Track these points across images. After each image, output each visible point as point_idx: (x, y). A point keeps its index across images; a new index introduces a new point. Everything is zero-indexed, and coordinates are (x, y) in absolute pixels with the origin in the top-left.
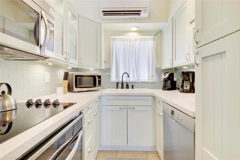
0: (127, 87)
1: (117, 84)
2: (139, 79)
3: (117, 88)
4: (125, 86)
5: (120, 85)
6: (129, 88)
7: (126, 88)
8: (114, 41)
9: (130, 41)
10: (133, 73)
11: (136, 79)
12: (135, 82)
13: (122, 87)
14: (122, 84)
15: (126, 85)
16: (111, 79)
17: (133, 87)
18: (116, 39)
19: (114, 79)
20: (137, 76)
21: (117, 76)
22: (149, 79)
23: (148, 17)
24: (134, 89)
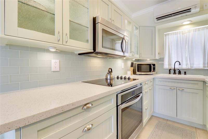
0: (180, 73)
1: (170, 70)
2: (193, 67)
3: (170, 73)
4: (177, 72)
5: (172, 71)
6: (181, 74)
7: (178, 74)
8: (167, 37)
9: (183, 34)
10: (187, 61)
11: (189, 67)
12: (188, 69)
13: (175, 73)
14: (175, 70)
15: (179, 72)
16: (164, 66)
17: (185, 73)
18: (168, 34)
19: (166, 66)
20: (190, 64)
21: (170, 64)
23: (200, 11)
24: (187, 75)
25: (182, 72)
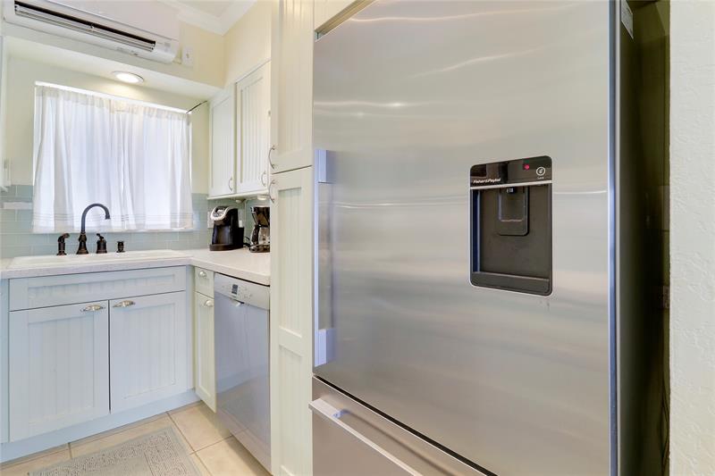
0: (101, 247)
1: (62, 239)
2: (144, 225)
3: (61, 251)
4: (91, 243)
5: (72, 244)
6: (106, 252)
7: (97, 252)
8: (48, 99)
9: (111, 111)
10: (123, 206)
11: (131, 225)
12: (129, 234)
13: (82, 249)
14: (83, 239)
15: (98, 243)
16: (35, 222)
17: (121, 247)
18: (56, 93)
19: (45, 221)
20: (136, 216)
21: (61, 214)
22: (173, 224)
23: (174, 61)
24: (126, 253)
25: (111, 244)
